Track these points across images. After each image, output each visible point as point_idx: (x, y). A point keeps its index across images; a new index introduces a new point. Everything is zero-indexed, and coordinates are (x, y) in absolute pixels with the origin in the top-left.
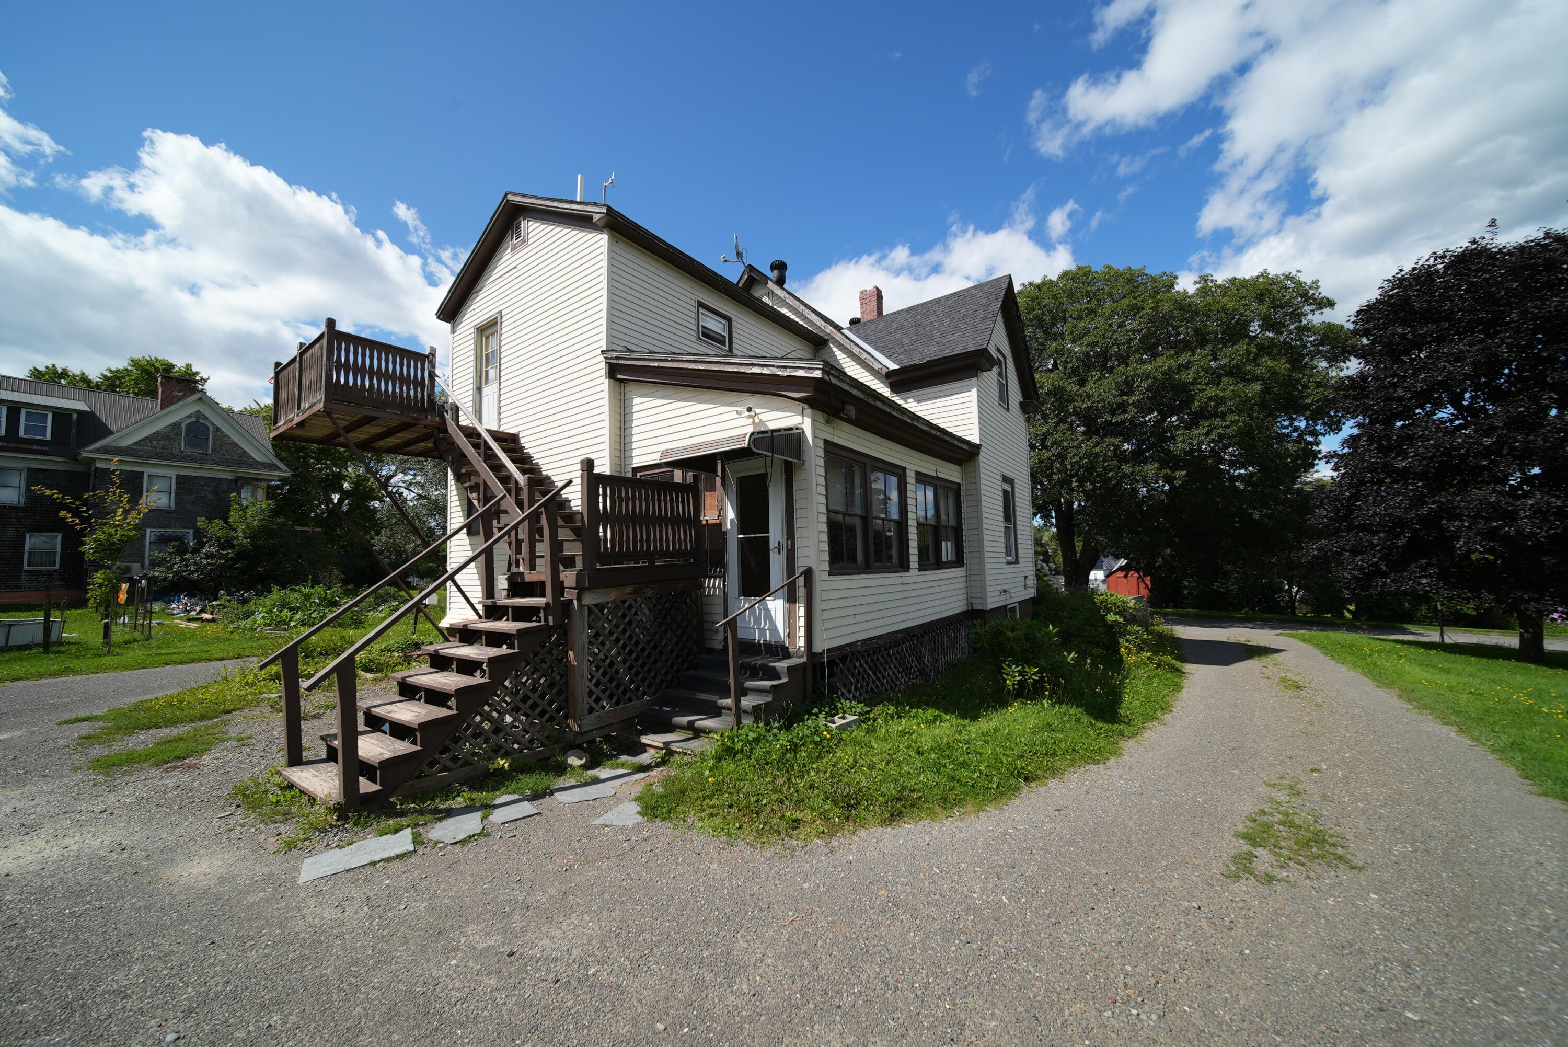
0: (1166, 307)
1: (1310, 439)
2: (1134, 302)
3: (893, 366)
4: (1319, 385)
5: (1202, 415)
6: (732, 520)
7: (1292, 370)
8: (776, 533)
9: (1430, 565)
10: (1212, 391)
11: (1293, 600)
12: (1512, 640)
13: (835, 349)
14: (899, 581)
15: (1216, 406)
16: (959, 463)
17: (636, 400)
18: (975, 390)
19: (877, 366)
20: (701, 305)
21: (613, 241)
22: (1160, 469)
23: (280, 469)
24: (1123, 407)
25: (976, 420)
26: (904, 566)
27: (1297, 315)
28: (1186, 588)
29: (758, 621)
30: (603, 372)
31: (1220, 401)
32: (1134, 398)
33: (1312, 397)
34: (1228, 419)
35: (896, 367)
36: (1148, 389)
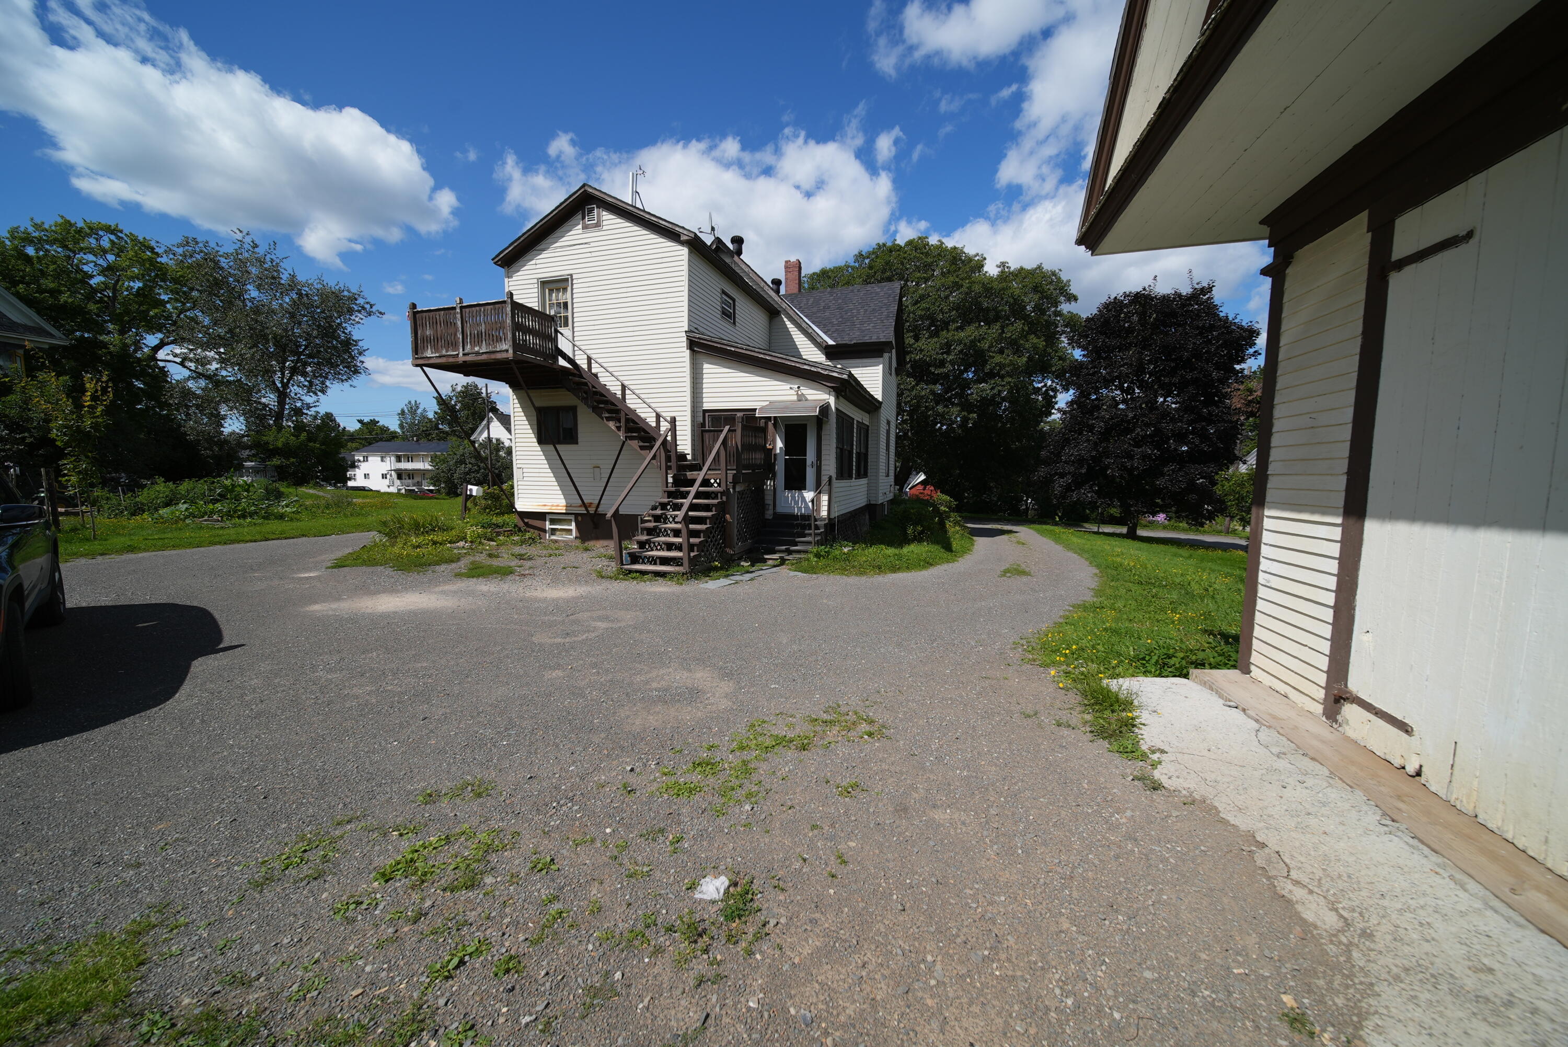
0: (977, 288)
1: (1052, 393)
2: (957, 280)
3: (831, 342)
4: (1060, 358)
5: (991, 375)
6: (781, 448)
7: (1046, 346)
8: (811, 457)
9: (1094, 484)
10: (998, 359)
11: (1027, 509)
12: (1124, 530)
13: (785, 319)
14: (849, 484)
15: (1001, 369)
16: (868, 412)
17: (706, 366)
18: (881, 366)
19: (819, 340)
20: (724, 292)
21: (690, 252)
22: (960, 412)
23: (52, 336)
24: (942, 364)
25: (880, 386)
26: (850, 477)
27: (1056, 303)
28: (966, 498)
29: (796, 503)
30: (685, 344)
31: (1002, 366)
32: (951, 357)
33: (1057, 365)
34: (1006, 380)
35: (833, 343)
36: (961, 352)
